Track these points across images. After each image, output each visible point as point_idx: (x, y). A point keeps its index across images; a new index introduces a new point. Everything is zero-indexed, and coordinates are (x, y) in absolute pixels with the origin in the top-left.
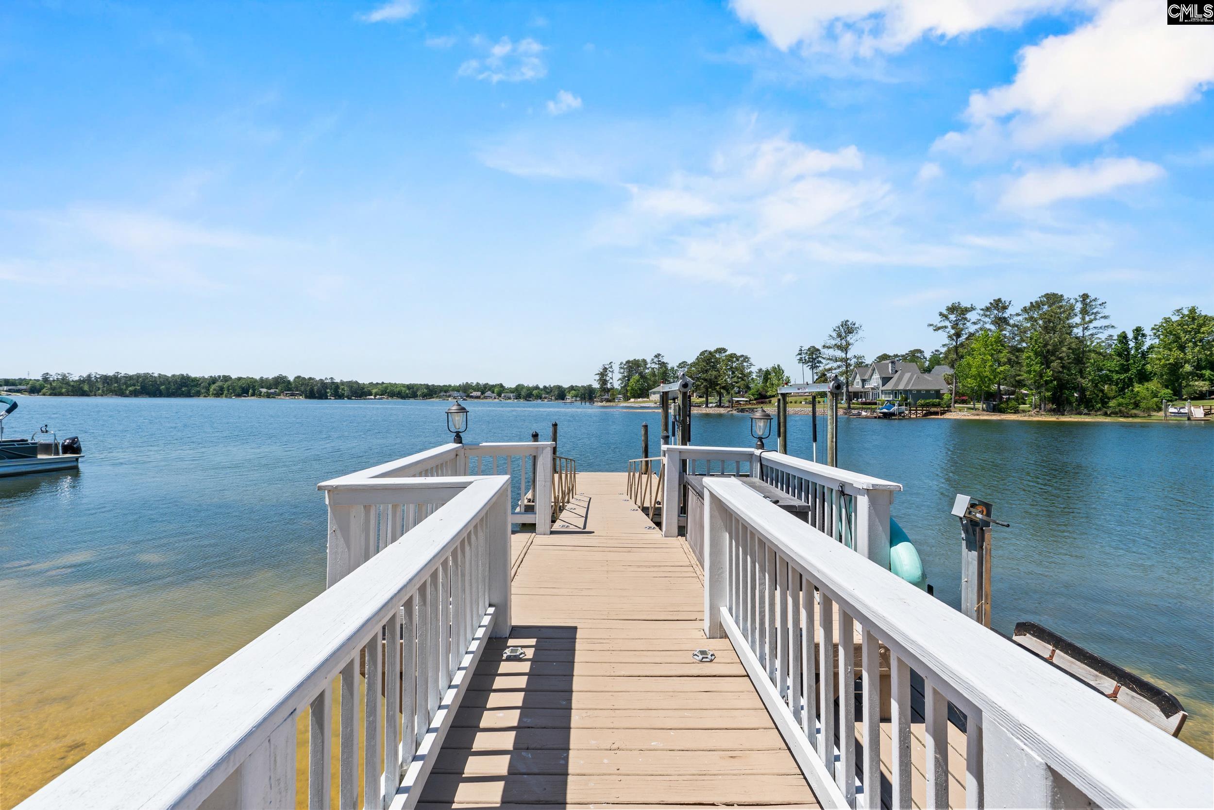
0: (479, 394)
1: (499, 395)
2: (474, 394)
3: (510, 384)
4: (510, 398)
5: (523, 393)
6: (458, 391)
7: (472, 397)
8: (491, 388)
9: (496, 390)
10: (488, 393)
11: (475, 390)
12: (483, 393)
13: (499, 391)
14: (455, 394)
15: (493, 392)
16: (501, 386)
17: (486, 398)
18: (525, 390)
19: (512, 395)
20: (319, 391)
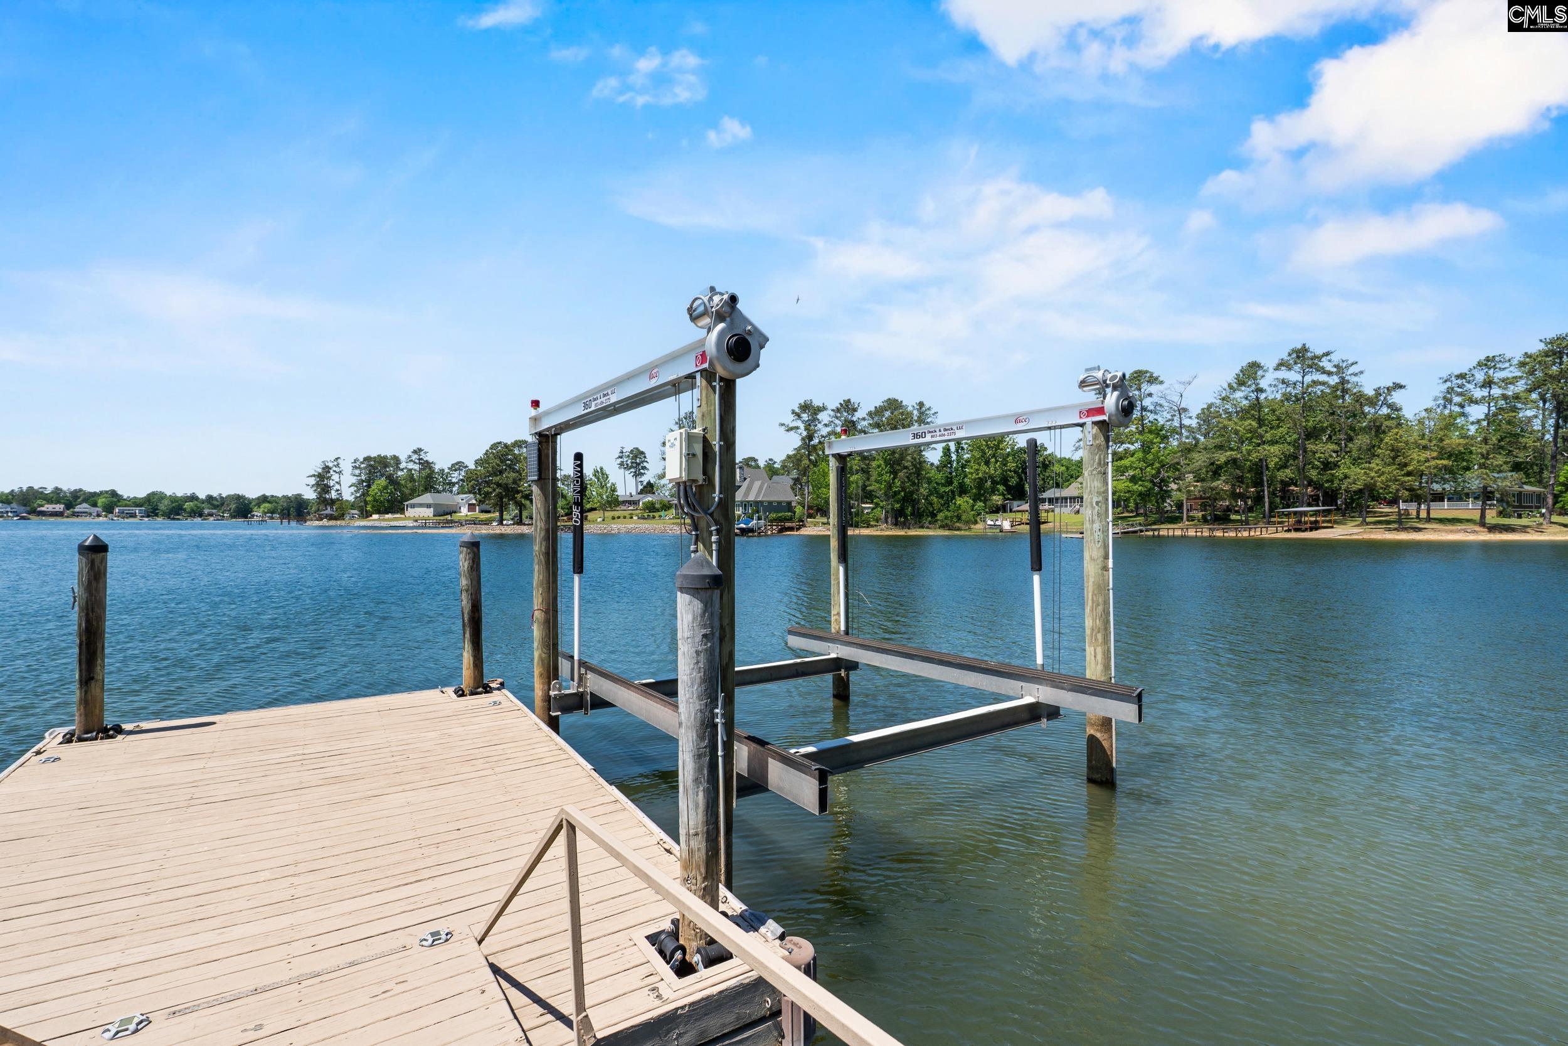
0: (59, 507)
1: (109, 509)
2: (49, 507)
4: (133, 515)
5: (163, 506)
6: (8, 503)
7: (43, 513)
8: (89, 498)
9: (101, 501)
10: (83, 507)
11: (50, 502)
12: (69, 506)
13: (109, 503)
15: (95, 505)
16: (114, 493)
17: (76, 515)
18: (166, 502)
19: (137, 510)
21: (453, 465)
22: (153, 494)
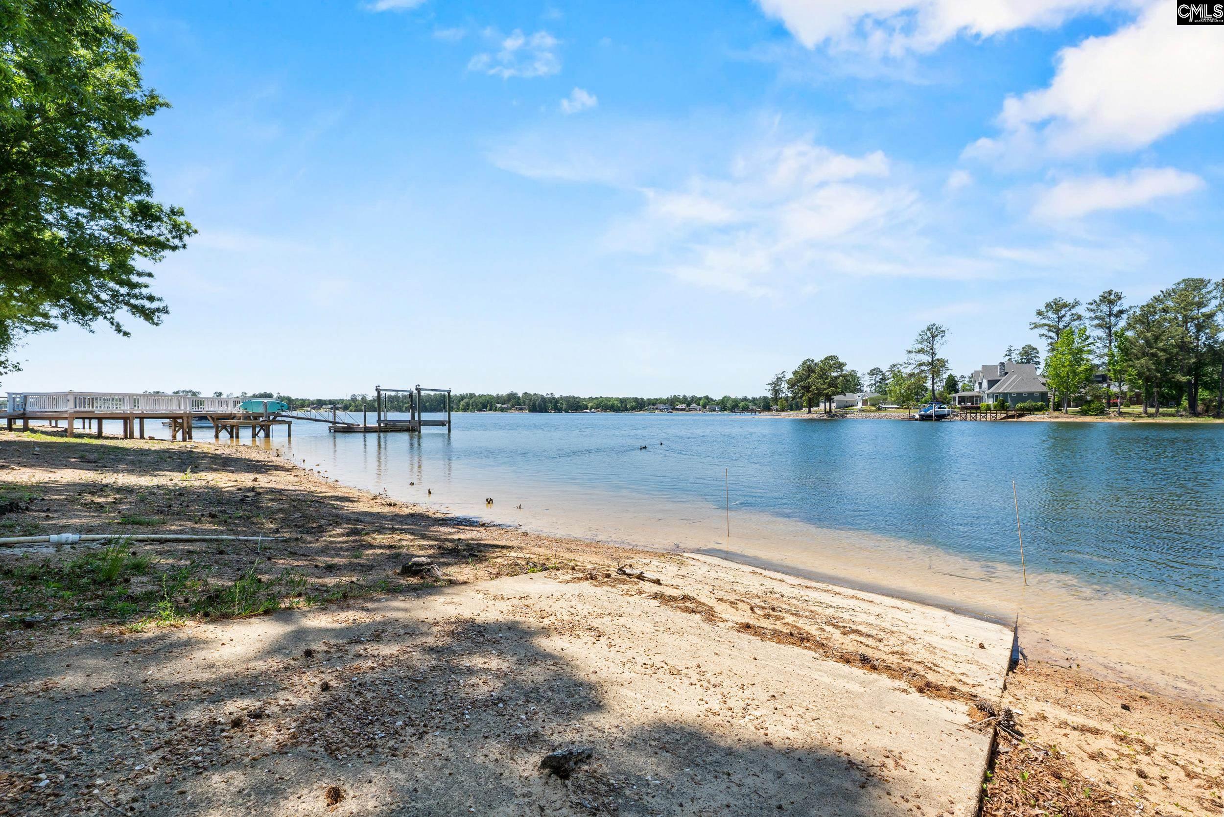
0: (684, 406)
1: (704, 407)
2: (680, 406)
3: (717, 396)
4: (714, 410)
5: (729, 405)
6: (665, 404)
7: (677, 409)
8: (695, 400)
9: (701, 402)
10: (693, 406)
11: (681, 403)
12: (689, 405)
13: (706, 403)
14: (662, 406)
15: (698, 404)
16: (707, 398)
17: (690, 410)
18: (730, 402)
19: (716, 407)
20: (540, 405)
21: (871, 371)
22: (725, 397)
